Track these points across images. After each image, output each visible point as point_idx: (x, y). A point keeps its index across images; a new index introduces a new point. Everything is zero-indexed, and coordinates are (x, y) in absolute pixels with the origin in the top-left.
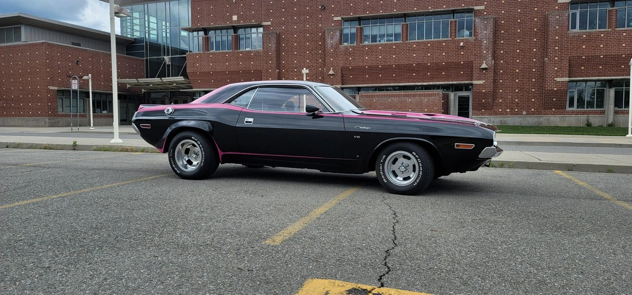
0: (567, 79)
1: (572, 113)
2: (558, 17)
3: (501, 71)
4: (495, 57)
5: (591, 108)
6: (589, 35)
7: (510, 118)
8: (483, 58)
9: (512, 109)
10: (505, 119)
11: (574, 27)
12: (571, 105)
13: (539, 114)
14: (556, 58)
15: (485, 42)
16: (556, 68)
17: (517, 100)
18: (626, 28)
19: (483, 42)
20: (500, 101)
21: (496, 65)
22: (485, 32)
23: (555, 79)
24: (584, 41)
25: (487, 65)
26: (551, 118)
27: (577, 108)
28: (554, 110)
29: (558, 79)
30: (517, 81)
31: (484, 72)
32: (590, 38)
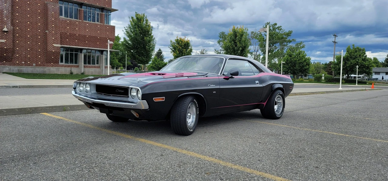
0: (60, 46)
1: (62, 66)
2: (53, 6)
3: (17, 35)
4: (13, 24)
5: (72, 63)
6: (71, 21)
7: (25, 68)
8: (4, 23)
9: (25, 62)
10: (21, 68)
11: (62, 15)
12: (62, 61)
13: (44, 66)
14: (53, 32)
15: (5, 12)
16: (53, 38)
17: (29, 56)
18: (87, 21)
19: (4, 12)
20: (17, 55)
21: (14, 30)
22: (5, 5)
23: (53, 45)
24: (68, 24)
25: (8, 29)
26: (51, 69)
27: (65, 63)
28: (52, 64)
29: (55, 45)
30: (29, 43)
31: (5, 33)
32: (71, 23)
